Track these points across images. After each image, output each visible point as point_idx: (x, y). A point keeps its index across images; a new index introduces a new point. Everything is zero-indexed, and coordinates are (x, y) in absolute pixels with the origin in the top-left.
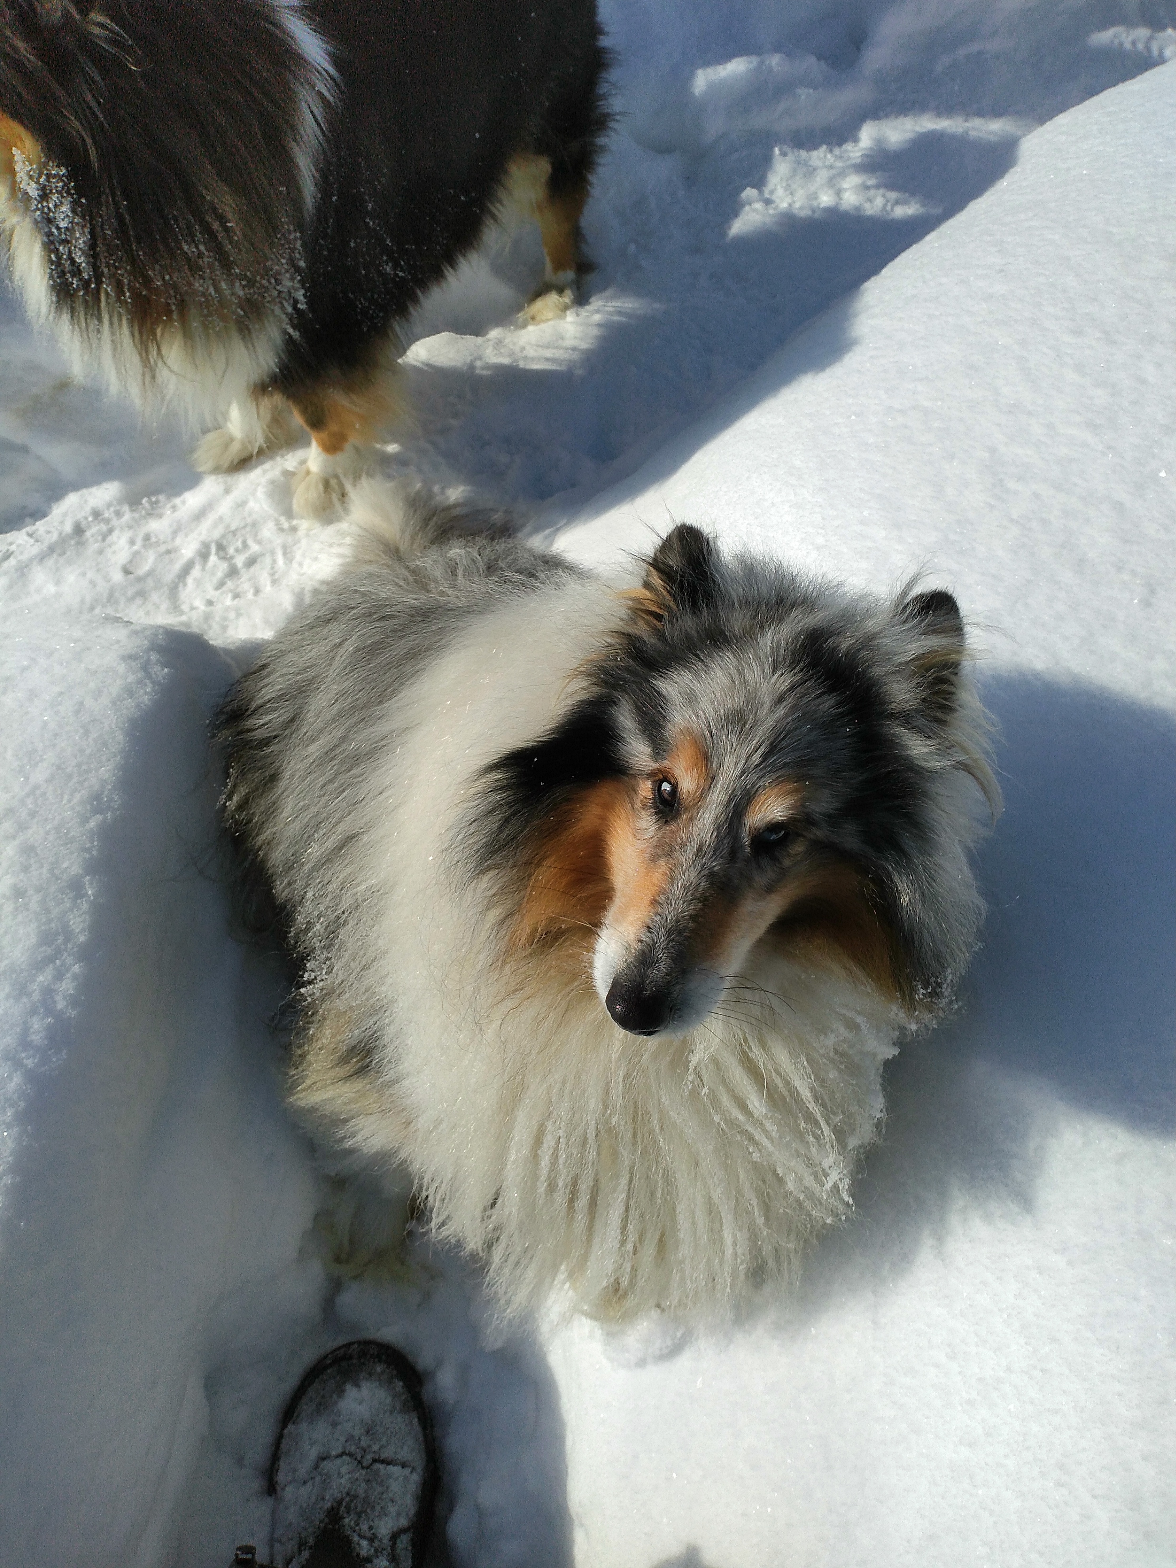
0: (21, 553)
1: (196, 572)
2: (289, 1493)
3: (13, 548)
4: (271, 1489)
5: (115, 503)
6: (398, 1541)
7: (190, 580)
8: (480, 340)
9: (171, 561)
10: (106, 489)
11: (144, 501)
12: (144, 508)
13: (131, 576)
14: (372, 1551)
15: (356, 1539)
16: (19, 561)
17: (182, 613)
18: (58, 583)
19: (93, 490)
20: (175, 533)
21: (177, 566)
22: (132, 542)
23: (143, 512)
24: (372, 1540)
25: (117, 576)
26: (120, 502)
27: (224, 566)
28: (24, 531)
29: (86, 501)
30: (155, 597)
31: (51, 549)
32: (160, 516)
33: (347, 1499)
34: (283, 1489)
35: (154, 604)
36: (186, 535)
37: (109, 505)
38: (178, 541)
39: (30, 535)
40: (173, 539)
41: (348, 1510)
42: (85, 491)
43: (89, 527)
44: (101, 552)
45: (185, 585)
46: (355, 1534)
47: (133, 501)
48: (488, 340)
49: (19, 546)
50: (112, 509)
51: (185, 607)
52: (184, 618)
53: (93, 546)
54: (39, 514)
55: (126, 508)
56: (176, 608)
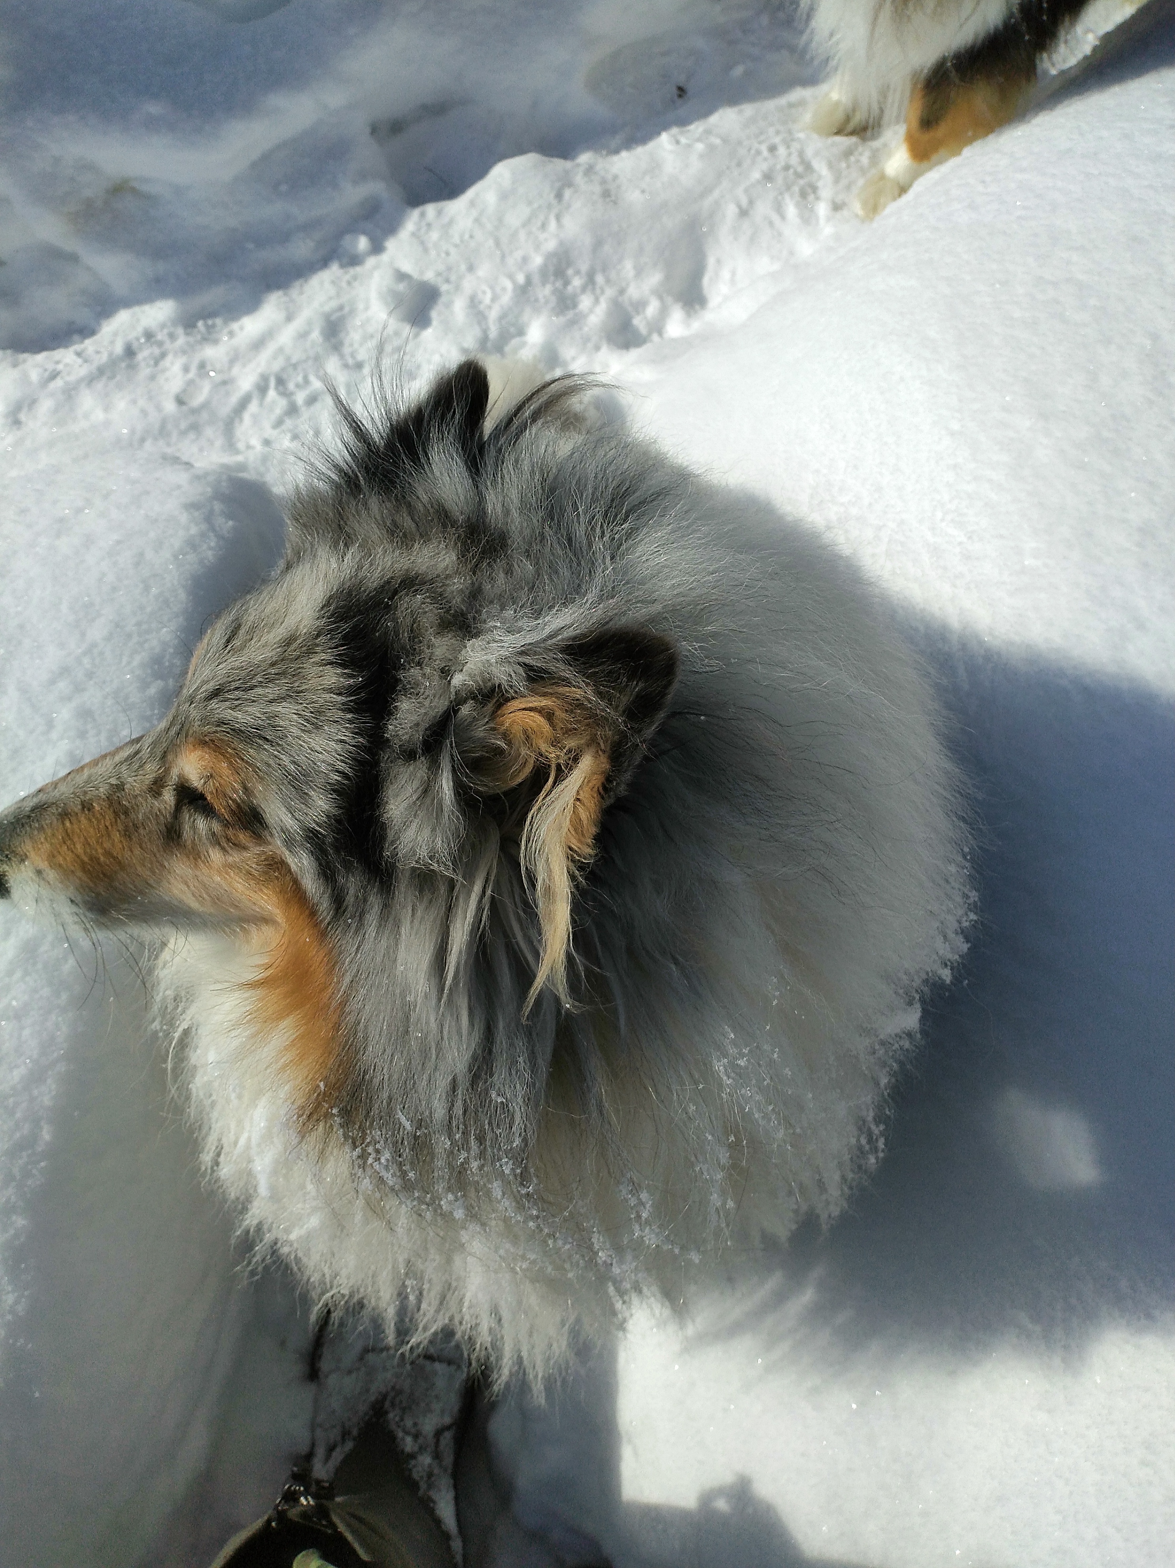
0: (69, 374)
1: (253, 407)
2: (332, 1381)
3: (60, 367)
4: (313, 1374)
5: (169, 324)
6: (442, 1438)
7: (247, 417)
8: (568, 164)
9: (228, 394)
10: (160, 308)
11: (200, 324)
12: (199, 332)
13: (184, 408)
14: (416, 1449)
15: (400, 1434)
16: (67, 383)
17: (238, 452)
18: (107, 409)
19: (147, 308)
20: (232, 361)
21: (234, 399)
22: (186, 369)
23: (199, 337)
24: (416, 1436)
25: (170, 406)
26: (175, 323)
27: (282, 404)
28: (72, 349)
29: (138, 320)
30: (209, 432)
31: (101, 371)
32: (216, 342)
33: (392, 1394)
34: (327, 1377)
35: (209, 440)
36: (244, 365)
37: (163, 326)
38: (235, 371)
39: (79, 354)
40: (230, 368)
41: (393, 1404)
42: (137, 309)
43: (141, 349)
44: (152, 378)
45: (241, 420)
46: (399, 1430)
47: (188, 322)
48: (578, 165)
49: (67, 365)
50: (166, 331)
51: (241, 446)
52: (240, 458)
53: (145, 371)
54: (86, 331)
55: (180, 331)
56: (231, 445)
